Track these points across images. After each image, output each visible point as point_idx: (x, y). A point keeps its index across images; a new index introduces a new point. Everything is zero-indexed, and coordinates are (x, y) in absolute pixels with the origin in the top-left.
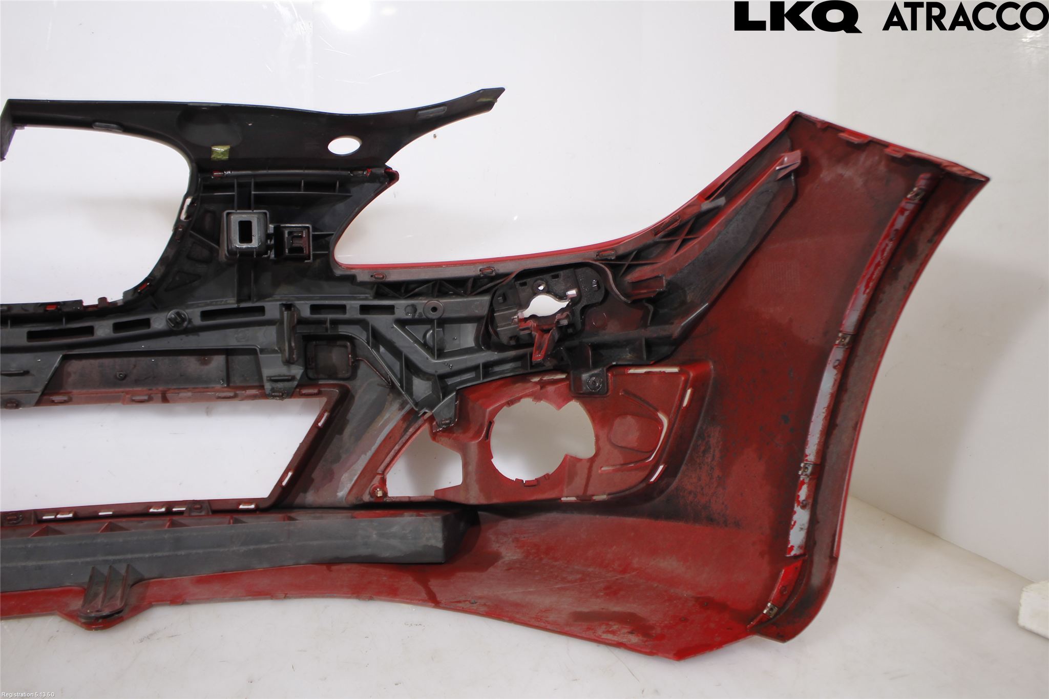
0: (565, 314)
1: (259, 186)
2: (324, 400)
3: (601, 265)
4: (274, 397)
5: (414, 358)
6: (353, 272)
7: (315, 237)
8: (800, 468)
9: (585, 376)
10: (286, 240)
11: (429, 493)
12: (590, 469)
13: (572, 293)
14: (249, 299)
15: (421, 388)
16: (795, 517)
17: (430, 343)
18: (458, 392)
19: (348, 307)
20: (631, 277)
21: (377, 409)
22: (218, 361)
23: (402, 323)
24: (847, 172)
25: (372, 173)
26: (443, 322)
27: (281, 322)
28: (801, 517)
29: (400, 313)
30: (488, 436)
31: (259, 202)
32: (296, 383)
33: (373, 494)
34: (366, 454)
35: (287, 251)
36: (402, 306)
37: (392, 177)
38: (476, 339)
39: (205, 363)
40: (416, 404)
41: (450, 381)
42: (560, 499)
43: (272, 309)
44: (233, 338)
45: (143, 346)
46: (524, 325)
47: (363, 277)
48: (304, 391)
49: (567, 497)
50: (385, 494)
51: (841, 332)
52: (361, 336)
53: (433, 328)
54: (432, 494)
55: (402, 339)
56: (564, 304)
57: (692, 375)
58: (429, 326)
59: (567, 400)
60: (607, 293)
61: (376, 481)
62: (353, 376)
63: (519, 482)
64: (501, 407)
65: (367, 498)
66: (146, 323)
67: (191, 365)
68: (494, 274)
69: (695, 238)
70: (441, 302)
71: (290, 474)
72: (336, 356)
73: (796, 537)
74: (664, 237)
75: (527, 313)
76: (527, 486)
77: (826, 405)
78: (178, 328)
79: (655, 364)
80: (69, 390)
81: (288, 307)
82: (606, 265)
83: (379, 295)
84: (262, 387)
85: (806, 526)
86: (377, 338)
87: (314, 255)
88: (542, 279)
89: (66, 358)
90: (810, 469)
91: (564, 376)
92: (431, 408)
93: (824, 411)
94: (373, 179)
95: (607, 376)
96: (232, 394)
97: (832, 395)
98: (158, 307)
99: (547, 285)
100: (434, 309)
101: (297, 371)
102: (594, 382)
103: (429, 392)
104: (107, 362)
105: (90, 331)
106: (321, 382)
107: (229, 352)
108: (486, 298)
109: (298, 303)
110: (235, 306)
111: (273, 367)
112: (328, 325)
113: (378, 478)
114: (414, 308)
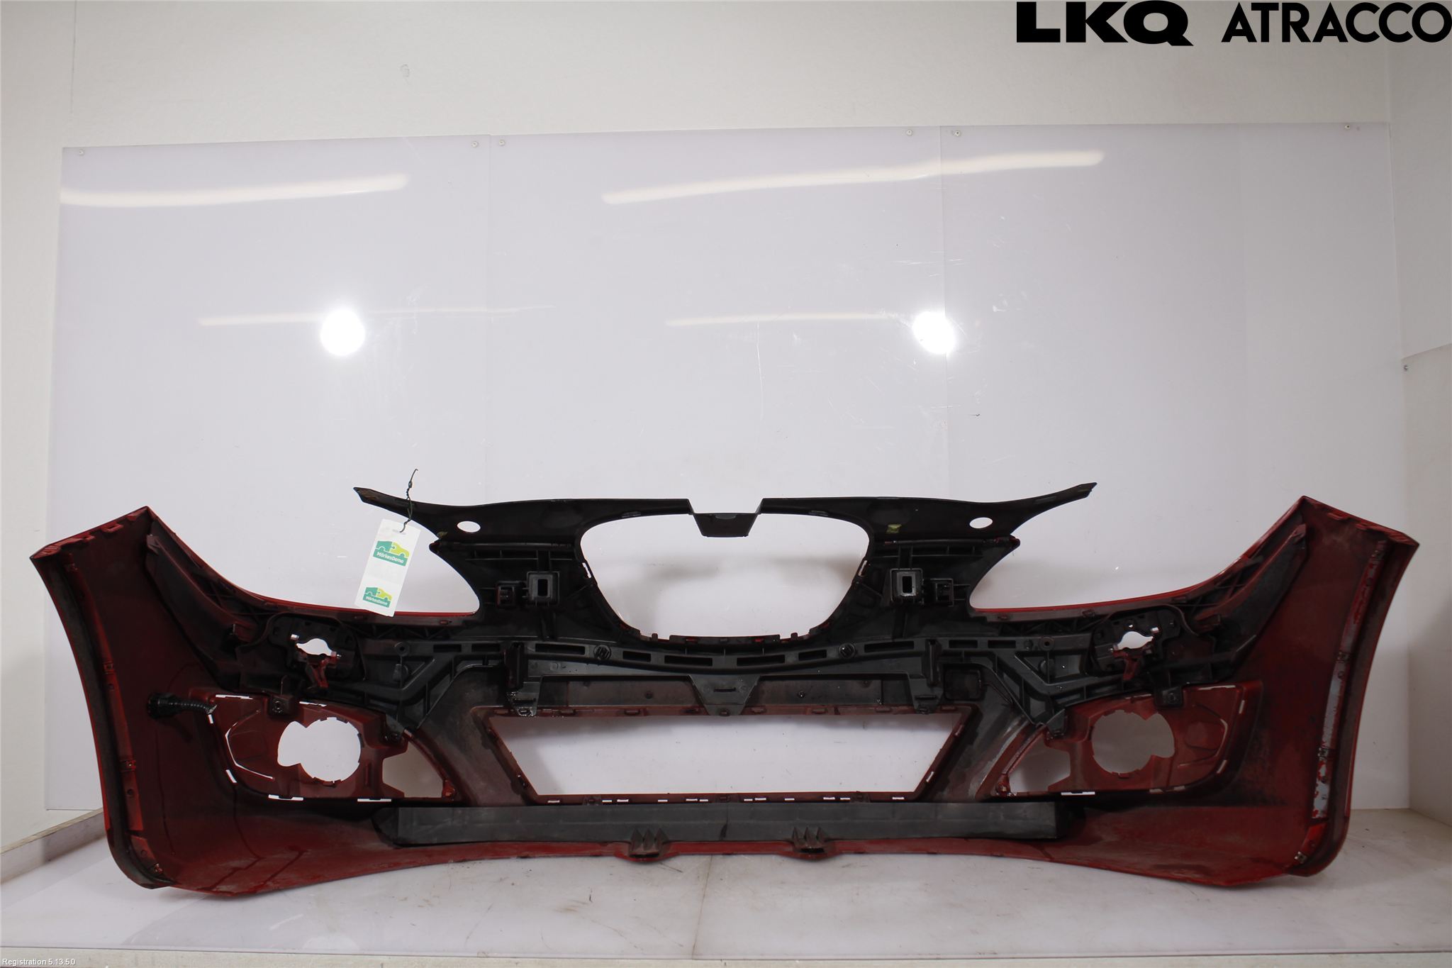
0: (1149, 646)
1: (916, 551)
2: (958, 716)
3: (1177, 608)
4: (920, 712)
5: (1031, 682)
6: (984, 614)
7: (955, 588)
8: (1318, 752)
9: (1165, 692)
10: (936, 591)
11: (1044, 789)
12: (1171, 766)
13: (1155, 629)
14: (901, 636)
15: (1037, 706)
16: (1318, 789)
17: (1044, 670)
18: (1066, 708)
19: (979, 642)
20: (1198, 617)
21: (1001, 725)
22: (876, 684)
23: (1021, 655)
24: (1339, 539)
25: (1000, 541)
26: (1054, 654)
27: (927, 653)
28: (1322, 789)
29: (1020, 647)
30: (1090, 738)
31: (916, 563)
32: (938, 701)
33: (999, 790)
34: (991, 761)
35: (937, 598)
36: (1021, 641)
37: (1016, 543)
38: (1081, 668)
39: (867, 686)
40: (1033, 720)
41: (1060, 701)
42: (1148, 790)
43: (919, 644)
44: (889, 666)
45: (819, 671)
46: (1118, 655)
47: (991, 618)
48: (944, 708)
49: (1153, 789)
50: (1009, 790)
51: (1341, 651)
52: (989, 666)
53: (1046, 660)
54: (1046, 790)
55: (1022, 667)
56: (1150, 639)
57: (1245, 689)
58: (1043, 658)
59: (1152, 712)
60: (1182, 631)
61: (1002, 779)
62: (982, 698)
63: (1114, 775)
64: (1099, 717)
65: (994, 793)
66: (824, 654)
67: (854, 687)
68: (1094, 615)
69: (1242, 587)
70: (1052, 638)
71: (932, 773)
72: (969, 682)
73: (1320, 804)
74: (1222, 585)
75: (1121, 646)
76: (1121, 778)
77: (1336, 705)
78: (847, 658)
79: (1217, 684)
80: (763, 704)
81: (933, 642)
82: (1179, 607)
83: (1003, 633)
84: (911, 704)
85: (1327, 796)
86: (1002, 667)
87: (955, 601)
88: (1131, 619)
89: (762, 679)
90: (1326, 754)
91: (1150, 695)
92: (1045, 722)
93: (1335, 709)
94: (1001, 544)
95: (1182, 692)
96: (888, 709)
97: (1340, 697)
98: (832, 641)
99: (1135, 624)
100: (1047, 644)
101: (938, 692)
102: (1172, 697)
103: (1043, 710)
104: (792, 683)
105: (782, 659)
106: (956, 702)
107: (883, 677)
108: (1088, 635)
109: (940, 639)
110: (891, 641)
111: (919, 688)
112: (963, 656)
113: (1003, 777)
114: (1031, 643)
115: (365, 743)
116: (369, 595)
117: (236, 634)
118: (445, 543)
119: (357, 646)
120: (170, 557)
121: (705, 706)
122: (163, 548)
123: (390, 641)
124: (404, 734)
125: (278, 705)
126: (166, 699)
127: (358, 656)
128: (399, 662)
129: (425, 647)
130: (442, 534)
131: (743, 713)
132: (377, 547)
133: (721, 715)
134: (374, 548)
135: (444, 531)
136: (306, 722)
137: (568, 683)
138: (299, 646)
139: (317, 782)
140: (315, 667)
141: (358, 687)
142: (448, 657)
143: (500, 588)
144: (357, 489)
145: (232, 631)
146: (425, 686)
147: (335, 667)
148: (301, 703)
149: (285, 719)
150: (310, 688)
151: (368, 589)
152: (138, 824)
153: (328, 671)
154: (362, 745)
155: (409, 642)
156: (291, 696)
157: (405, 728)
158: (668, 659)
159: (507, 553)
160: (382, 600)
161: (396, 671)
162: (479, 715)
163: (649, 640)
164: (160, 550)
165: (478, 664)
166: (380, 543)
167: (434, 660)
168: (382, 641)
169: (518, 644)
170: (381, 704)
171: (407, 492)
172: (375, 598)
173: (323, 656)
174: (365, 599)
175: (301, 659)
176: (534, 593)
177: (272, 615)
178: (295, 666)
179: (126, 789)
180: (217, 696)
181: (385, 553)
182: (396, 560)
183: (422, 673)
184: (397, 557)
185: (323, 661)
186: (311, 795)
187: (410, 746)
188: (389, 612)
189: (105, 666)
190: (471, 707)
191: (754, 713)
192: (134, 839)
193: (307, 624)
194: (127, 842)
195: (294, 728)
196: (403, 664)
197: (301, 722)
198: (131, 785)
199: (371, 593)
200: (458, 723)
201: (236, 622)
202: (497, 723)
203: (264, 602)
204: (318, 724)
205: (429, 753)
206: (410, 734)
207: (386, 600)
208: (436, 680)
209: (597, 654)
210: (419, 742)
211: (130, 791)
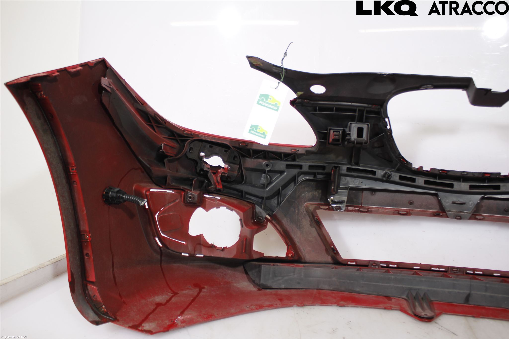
115: (244, 224)
116: (253, 130)
117: (164, 151)
118: (300, 100)
119: (240, 162)
120: (120, 95)
121: (447, 212)
122: (115, 89)
123: (260, 160)
124: (266, 218)
125: (190, 198)
126: (114, 192)
127: (240, 168)
128: (265, 173)
129: (281, 165)
130: (300, 93)
131: (470, 219)
132: (260, 97)
133: (456, 218)
134: (257, 98)
135: (301, 92)
136: (207, 208)
137: (362, 192)
138: (205, 160)
139: (212, 247)
140: (214, 173)
141: (239, 187)
142: (295, 171)
143: (332, 131)
144: (248, 57)
145: (161, 149)
146: (279, 189)
147: (226, 175)
148: (205, 196)
149: (194, 206)
150: (210, 187)
151: (252, 126)
152: (92, 277)
153: (222, 177)
154: (242, 226)
155: (272, 161)
156: (198, 192)
157: (267, 214)
158: (426, 182)
159: (338, 110)
160: (261, 134)
161: (262, 179)
162: (310, 208)
163: (416, 170)
164: (112, 89)
165: (311, 177)
166: (261, 95)
167: (285, 173)
168: (255, 160)
169: (337, 167)
170: (253, 198)
171: (282, 61)
172: (257, 132)
173: (219, 167)
174: (249, 132)
175: (205, 169)
176: (354, 136)
177: (190, 139)
178: (202, 173)
179: (85, 252)
180: (151, 190)
181: (265, 102)
182: (272, 107)
183: (278, 180)
184: (272, 105)
185: (219, 170)
186: (208, 254)
187: (269, 225)
188: (265, 142)
189: (70, 168)
190: (305, 202)
191: (477, 219)
192: (90, 287)
193: (211, 147)
194: (84, 288)
195: (199, 211)
196: (267, 174)
197: (204, 208)
198: (88, 251)
199: (254, 128)
200: (297, 211)
201: (164, 143)
202: (321, 214)
203: (183, 131)
204: (214, 210)
205: (280, 229)
206: (269, 217)
207: (264, 134)
208: (285, 186)
209: (384, 176)
210: (274, 222)
211: (87, 254)
